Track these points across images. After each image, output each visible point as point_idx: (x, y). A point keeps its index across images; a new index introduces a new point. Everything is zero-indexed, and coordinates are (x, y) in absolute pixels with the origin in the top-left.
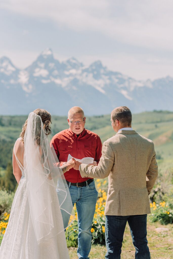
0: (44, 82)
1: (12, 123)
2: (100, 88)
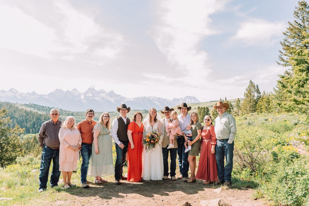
0: (91, 98)
1: (78, 115)
2: (112, 101)
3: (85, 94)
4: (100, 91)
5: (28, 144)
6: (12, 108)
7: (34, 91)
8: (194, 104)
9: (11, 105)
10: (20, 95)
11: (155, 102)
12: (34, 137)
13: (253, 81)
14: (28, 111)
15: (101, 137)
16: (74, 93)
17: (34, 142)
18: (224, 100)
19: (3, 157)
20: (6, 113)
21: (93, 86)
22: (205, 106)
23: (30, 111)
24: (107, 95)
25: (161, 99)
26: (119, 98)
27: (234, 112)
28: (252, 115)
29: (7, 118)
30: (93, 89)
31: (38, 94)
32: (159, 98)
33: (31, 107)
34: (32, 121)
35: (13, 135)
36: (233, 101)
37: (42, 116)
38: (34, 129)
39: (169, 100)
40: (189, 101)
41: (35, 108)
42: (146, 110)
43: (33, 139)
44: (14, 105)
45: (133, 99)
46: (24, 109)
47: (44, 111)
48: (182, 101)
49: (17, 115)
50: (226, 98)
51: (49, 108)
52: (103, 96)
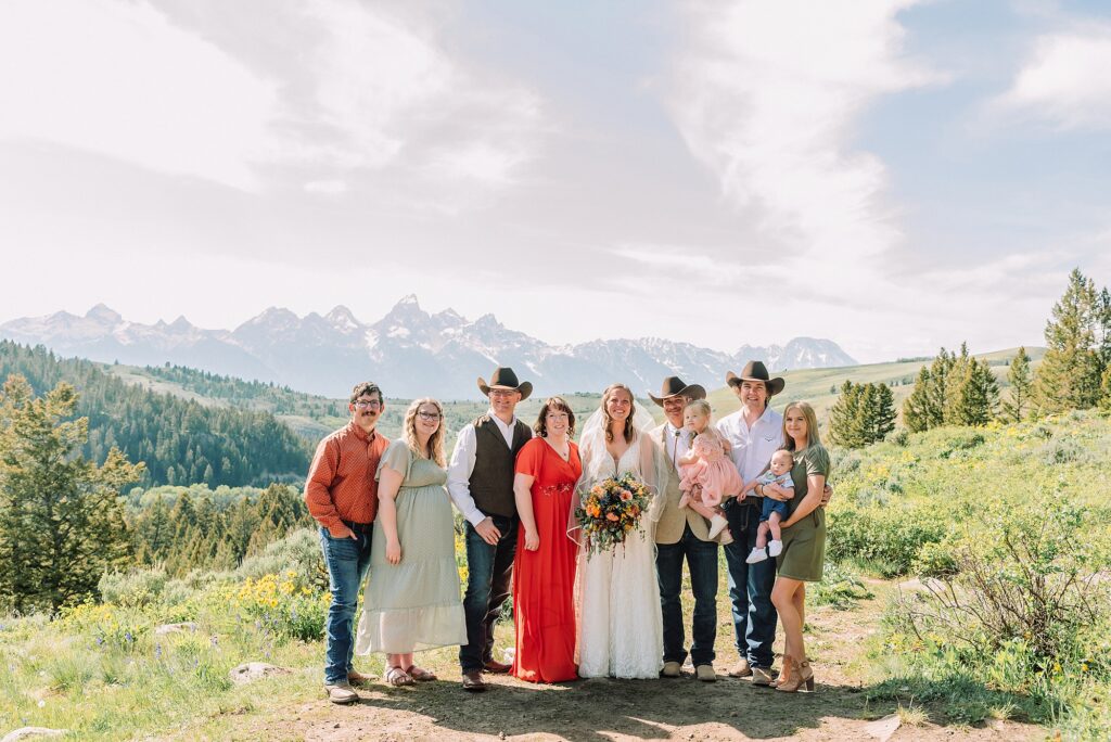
0: (404, 346)
2: (491, 358)
3: (382, 327)
4: (443, 314)
5: (157, 526)
6: (97, 383)
7: (182, 317)
8: (828, 372)
9: (94, 371)
10: (128, 331)
11: (665, 363)
12: (183, 500)
13: (1084, 273)
14: (161, 396)
15: (406, 497)
16: (336, 324)
17: (180, 517)
18: (959, 355)
19: (61, 577)
20: (73, 404)
21: (414, 296)
22: (876, 380)
23: (169, 395)
24: (469, 334)
25: (689, 350)
26: (518, 346)
27: (1001, 407)
28: (1076, 419)
29: (76, 422)
30: (415, 309)
31: (196, 328)
32: (680, 346)
33: (170, 379)
34: (176, 437)
35: (101, 489)
36: (996, 359)
37: (215, 415)
38: (180, 467)
39: (722, 354)
40: (809, 357)
41: (185, 382)
43: (177, 507)
44: (105, 373)
45: (575, 350)
46: (146, 387)
47: (219, 397)
48: (777, 359)
49: (116, 412)
50: (964, 346)
51: (239, 382)
52: (454, 336)
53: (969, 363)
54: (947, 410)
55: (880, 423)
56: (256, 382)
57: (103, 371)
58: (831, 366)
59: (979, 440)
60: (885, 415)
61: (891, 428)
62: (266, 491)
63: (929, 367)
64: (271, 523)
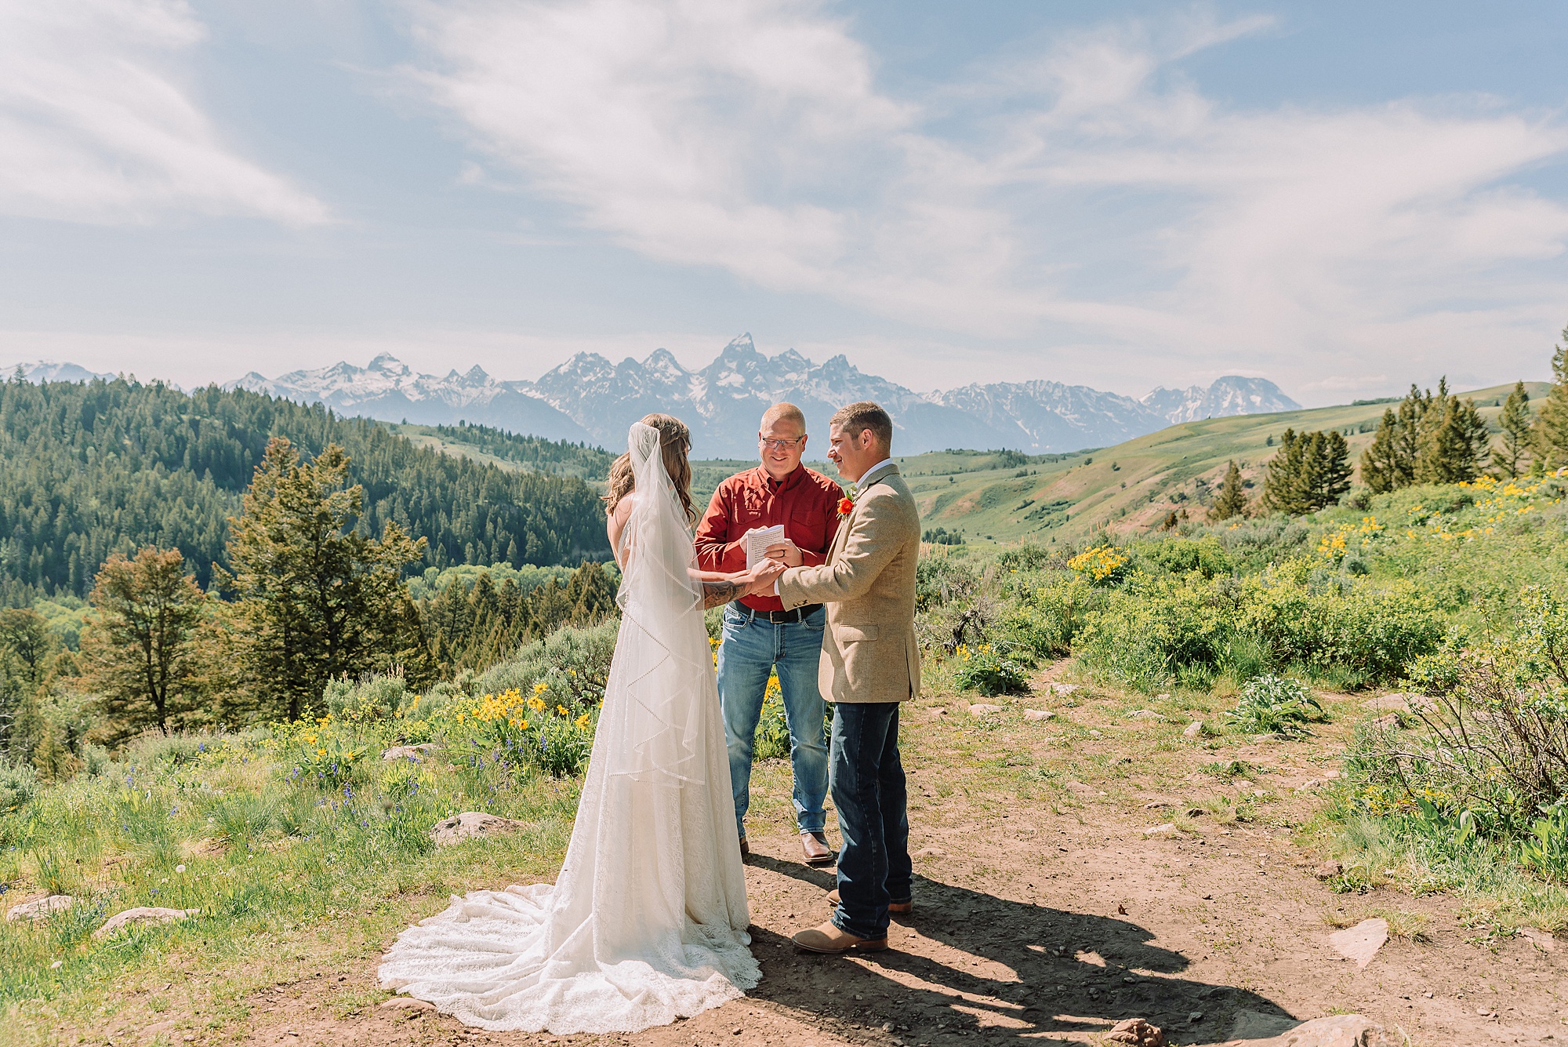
0: (736, 396)
3: (711, 374)
4: (782, 357)
5: (454, 611)
6: (383, 445)
7: (477, 366)
8: (1262, 420)
9: (379, 432)
10: (417, 385)
11: (1057, 411)
12: (482, 582)
14: (455, 460)
16: (656, 371)
17: (479, 602)
18: (1436, 393)
20: (344, 470)
21: (748, 335)
22: (1326, 427)
23: (464, 458)
24: (815, 380)
25: (1087, 395)
26: (875, 393)
27: (1490, 460)
29: (348, 492)
30: (750, 352)
31: (493, 379)
32: (1075, 391)
33: (465, 439)
34: (473, 508)
36: (1483, 398)
37: (517, 480)
38: (480, 543)
39: (1129, 399)
40: (1239, 401)
41: (481, 443)
42: (1010, 452)
43: (477, 589)
44: (392, 434)
45: (945, 398)
46: (438, 451)
47: (522, 460)
48: (1199, 403)
49: (405, 480)
50: (1443, 381)
51: (544, 443)
52: (797, 382)
53: (1449, 403)
54: (1419, 463)
55: (1331, 482)
56: (564, 442)
57: (389, 431)
58: (1266, 411)
59: (1467, 501)
60: (1337, 472)
61: (1346, 488)
62: (577, 571)
63: (1396, 410)
64: (584, 609)
